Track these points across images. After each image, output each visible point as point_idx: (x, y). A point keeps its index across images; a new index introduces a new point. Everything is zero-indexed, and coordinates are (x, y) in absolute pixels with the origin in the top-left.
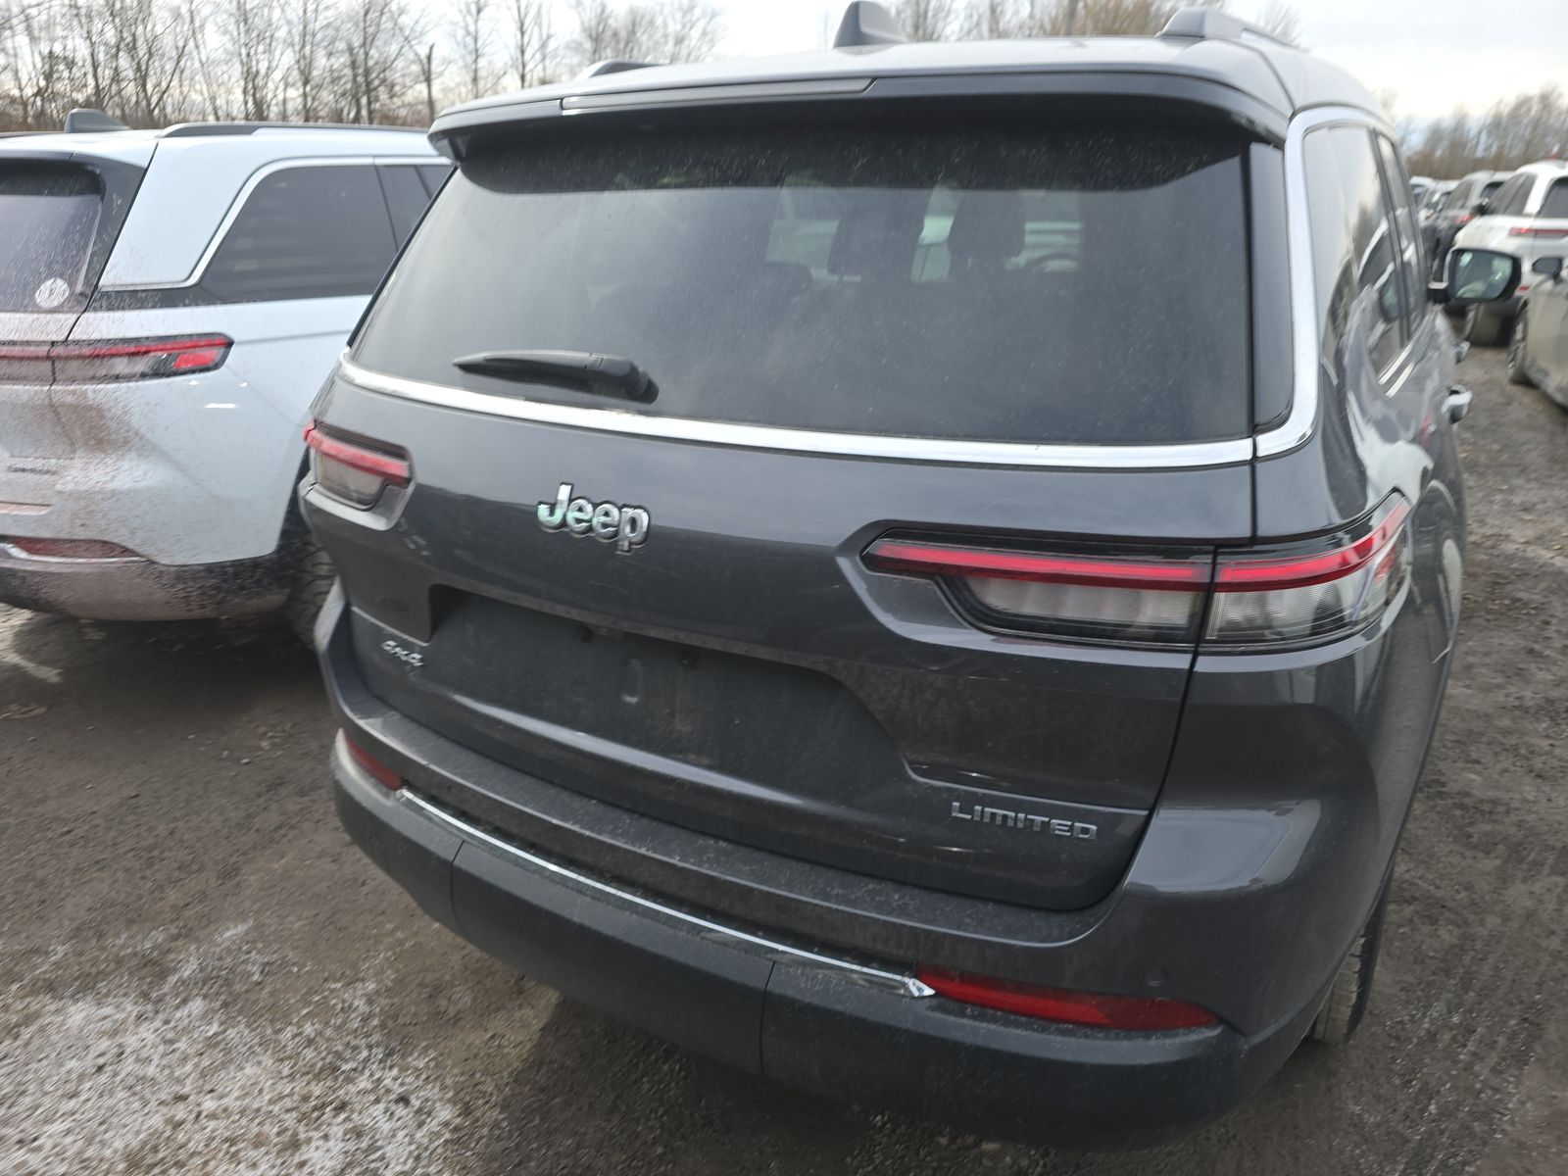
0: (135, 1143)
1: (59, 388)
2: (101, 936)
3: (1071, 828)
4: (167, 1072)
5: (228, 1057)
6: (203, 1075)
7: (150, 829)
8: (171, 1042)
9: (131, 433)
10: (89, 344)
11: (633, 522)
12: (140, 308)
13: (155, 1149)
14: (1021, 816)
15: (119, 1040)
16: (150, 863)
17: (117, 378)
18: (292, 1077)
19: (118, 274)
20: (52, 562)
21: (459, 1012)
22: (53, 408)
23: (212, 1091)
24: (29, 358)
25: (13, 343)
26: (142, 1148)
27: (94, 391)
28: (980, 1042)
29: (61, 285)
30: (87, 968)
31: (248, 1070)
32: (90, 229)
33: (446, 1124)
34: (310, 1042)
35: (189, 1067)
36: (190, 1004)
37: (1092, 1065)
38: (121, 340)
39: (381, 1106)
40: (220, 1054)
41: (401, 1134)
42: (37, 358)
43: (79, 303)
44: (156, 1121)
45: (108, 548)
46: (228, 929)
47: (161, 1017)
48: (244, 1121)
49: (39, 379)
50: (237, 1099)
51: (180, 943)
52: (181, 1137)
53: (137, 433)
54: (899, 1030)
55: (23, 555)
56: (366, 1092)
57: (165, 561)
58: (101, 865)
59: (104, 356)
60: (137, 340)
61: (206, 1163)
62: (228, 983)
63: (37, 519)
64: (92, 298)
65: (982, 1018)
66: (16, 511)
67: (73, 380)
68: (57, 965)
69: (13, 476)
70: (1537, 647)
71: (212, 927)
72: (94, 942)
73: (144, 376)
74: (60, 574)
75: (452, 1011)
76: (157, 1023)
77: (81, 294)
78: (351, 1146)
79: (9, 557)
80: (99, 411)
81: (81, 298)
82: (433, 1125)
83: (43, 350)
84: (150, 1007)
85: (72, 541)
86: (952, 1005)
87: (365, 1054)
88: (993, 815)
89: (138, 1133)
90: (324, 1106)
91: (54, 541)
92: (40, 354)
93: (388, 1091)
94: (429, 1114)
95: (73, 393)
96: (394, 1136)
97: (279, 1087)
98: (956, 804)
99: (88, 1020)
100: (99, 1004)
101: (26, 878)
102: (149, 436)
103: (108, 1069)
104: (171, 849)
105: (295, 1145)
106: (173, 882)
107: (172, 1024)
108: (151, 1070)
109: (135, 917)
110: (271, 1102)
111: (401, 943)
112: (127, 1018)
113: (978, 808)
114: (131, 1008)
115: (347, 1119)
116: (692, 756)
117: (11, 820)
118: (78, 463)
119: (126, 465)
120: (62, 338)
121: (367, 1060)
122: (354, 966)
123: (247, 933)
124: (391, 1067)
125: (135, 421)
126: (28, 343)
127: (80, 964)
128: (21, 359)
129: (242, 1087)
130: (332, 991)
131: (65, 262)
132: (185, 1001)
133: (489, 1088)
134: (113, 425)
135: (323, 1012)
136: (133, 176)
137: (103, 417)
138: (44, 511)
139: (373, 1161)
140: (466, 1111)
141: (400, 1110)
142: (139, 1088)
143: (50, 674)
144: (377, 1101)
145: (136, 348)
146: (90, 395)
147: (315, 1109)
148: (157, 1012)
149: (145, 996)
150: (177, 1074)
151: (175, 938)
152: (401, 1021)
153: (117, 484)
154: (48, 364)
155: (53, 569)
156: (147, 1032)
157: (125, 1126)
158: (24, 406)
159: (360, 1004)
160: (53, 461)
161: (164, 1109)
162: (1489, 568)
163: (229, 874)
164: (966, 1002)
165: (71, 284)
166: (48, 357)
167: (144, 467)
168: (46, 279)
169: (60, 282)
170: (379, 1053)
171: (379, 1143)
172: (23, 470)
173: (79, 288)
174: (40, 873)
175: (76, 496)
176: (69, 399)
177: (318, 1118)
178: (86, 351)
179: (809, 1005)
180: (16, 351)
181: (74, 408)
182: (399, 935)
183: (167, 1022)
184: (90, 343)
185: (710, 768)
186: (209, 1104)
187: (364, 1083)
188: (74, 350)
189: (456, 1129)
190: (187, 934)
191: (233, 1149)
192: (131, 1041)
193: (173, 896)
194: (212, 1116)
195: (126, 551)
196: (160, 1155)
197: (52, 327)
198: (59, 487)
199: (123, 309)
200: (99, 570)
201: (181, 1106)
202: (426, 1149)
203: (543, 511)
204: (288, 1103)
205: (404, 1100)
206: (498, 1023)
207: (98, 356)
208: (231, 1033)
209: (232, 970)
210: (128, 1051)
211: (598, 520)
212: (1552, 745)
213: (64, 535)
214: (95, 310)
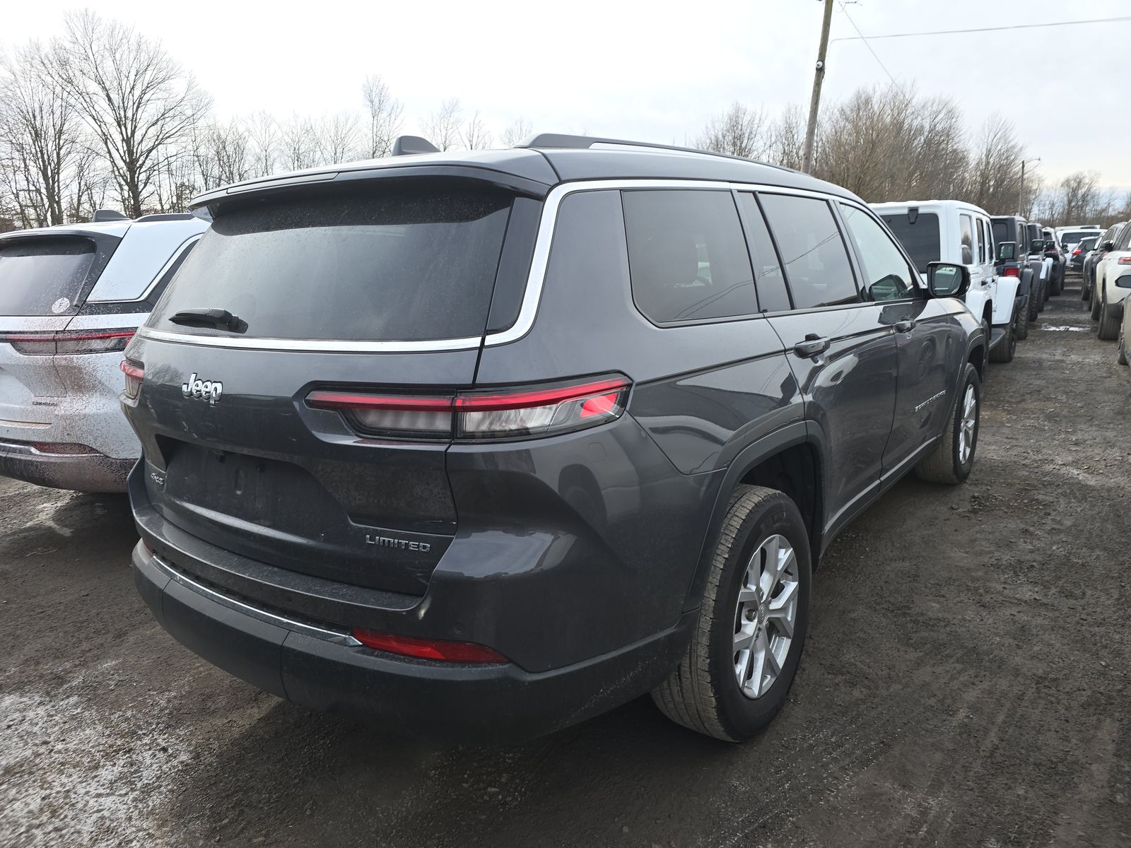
0: (12, 762)
1: (58, 356)
2: (38, 663)
3: (418, 546)
4: (44, 730)
5: (80, 725)
6: (62, 733)
7: (87, 612)
8: (52, 716)
9: (97, 382)
10: (77, 333)
11: (216, 389)
12: (108, 313)
13: (21, 766)
14: (396, 541)
15: (24, 713)
16: (79, 629)
17: (91, 351)
18: (109, 736)
19: (99, 294)
20: (53, 457)
21: (216, 708)
22: (55, 368)
23: (64, 740)
24: (44, 341)
25: (37, 332)
26: (15, 765)
27: (77, 358)
28: (376, 668)
29: (66, 302)
30: (23, 679)
31: (88, 732)
32: (86, 270)
33: (182, 762)
34: (127, 719)
35: (57, 728)
36: (71, 698)
37: (430, 679)
38: (94, 330)
39: (150, 752)
40: (77, 722)
41: (155, 766)
42: (48, 340)
43: (74, 310)
44: (28, 753)
45: (82, 448)
46: (107, 663)
47: (52, 703)
48: (74, 755)
49: (49, 353)
50: (75, 745)
51: (77, 669)
52: (37, 761)
53: (100, 382)
54: (339, 662)
55: (38, 453)
56: (146, 744)
57: (114, 456)
58: (52, 629)
59: (84, 339)
60: (104, 330)
61: (45, 773)
62: (95, 689)
63: (44, 431)
64: (83, 307)
65: (382, 656)
66: (34, 427)
67: (67, 352)
68: (8, 677)
69: (35, 407)
70: (1031, 529)
71: (99, 661)
72: (32, 667)
73: (107, 350)
74: (56, 463)
75: (212, 708)
76: (48, 707)
77: (76, 306)
78: (126, 770)
79: (31, 453)
80: (80, 369)
81: (75, 308)
82: (175, 762)
83: (51, 336)
84: (48, 699)
85: (63, 444)
86: (370, 651)
87: (154, 726)
88: (384, 540)
89: (17, 757)
90: (120, 750)
91: (54, 444)
92: (49, 338)
93: (158, 745)
94: (175, 757)
95: (66, 359)
96: (151, 766)
97: (100, 740)
98: (368, 536)
99: (12, 704)
100: (21, 696)
101: (10, 634)
102: (107, 383)
103: (13, 727)
104: (94, 622)
105: (96, 767)
106: (87, 638)
107: (56, 708)
108: (36, 729)
109: (59, 655)
110: (93, 747)
111: (201, 673)
112: (33, 704)
113: (377, 538)
114: (37, 699)
115: (130, 757)
116: (262, 521)
117: (14, 606)
118: (68, 399)
119: (94, 400)
120: (62, 329)
121: (154, 730)
122: (169, 684)
123: (116, 665)
124: (165, 734)
125: (99, 375)
126: (44, 332)
127: (21, 676)
128: (40, 341)
129: (80, 740)
130: (150, 695)
131: (70, 289)
132: (68, 697)
133: (215, 746)
134: (87, 377)
135: (139, 707)
136: (113, 243)
137: (81, 373)
138: (48, 427)
139: (134, 777)
140: (197, 756)
141: (160, 755)
142: (25, 737)
143: (67, 532)
144: (150, 749)
145: (103, 334)
146: (75, 360)
147: (114, 751)
148: (50, 701)
149: (48, 693)
150: (48, 732)
151: (76, 666)
152: (181, 712)
153: (87, 411)
154: (54, 343)
155: (52, 460)
156: (41, 711)
157: (10, 754)
158: (40, 367)
159: (163, 703)
160: (56, 398)
161: (35, 748)
162: (1025, 480)
163: (120, 635)
164: (376, 649)
165: (71, 301)
166: (54, 340)
167: (104, 401)
168: (59, 298)
169: (65, 299)
170: (161, 726)
171: (141, 769)
172: (40, 404)
173: (75, 303)
174: (18, 632)
175: (65, 418)
176: (63, 363)
177: (114, 756)
178: (74, 336)
179: (300, 651)
180: (37, 336)
181: (66, 367)
182: (201, 669)
183: (53, 706)
184: (77, 331)
185: (269, 527)
186: (60, 746)
187: (146, 740)
188: (67, 336)
189: (187, 765)
190: (83, 664)
191: (62, 768)
192: (31, 714)
193: (85, 646)
194: (59, 752)
195: (92, 450)
196: (24, 768)
197: (58, 323)
198: (56, 412)
199: (99, 314)
200: (76, 461)
201: (44, 747)
202: (165, 774)
203: (184, 388)
204: (101, 748)
205: (164, 750)
206: (234, 716)
207: (80, 339)
208: (87, 713)
209: (100, 683)
210: (27, 719)
211: (204, 390)
212: (1004, 588)
213: (58, 441)
214: (83, 314)
